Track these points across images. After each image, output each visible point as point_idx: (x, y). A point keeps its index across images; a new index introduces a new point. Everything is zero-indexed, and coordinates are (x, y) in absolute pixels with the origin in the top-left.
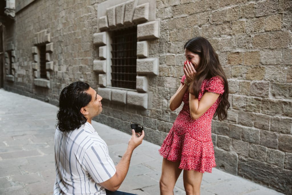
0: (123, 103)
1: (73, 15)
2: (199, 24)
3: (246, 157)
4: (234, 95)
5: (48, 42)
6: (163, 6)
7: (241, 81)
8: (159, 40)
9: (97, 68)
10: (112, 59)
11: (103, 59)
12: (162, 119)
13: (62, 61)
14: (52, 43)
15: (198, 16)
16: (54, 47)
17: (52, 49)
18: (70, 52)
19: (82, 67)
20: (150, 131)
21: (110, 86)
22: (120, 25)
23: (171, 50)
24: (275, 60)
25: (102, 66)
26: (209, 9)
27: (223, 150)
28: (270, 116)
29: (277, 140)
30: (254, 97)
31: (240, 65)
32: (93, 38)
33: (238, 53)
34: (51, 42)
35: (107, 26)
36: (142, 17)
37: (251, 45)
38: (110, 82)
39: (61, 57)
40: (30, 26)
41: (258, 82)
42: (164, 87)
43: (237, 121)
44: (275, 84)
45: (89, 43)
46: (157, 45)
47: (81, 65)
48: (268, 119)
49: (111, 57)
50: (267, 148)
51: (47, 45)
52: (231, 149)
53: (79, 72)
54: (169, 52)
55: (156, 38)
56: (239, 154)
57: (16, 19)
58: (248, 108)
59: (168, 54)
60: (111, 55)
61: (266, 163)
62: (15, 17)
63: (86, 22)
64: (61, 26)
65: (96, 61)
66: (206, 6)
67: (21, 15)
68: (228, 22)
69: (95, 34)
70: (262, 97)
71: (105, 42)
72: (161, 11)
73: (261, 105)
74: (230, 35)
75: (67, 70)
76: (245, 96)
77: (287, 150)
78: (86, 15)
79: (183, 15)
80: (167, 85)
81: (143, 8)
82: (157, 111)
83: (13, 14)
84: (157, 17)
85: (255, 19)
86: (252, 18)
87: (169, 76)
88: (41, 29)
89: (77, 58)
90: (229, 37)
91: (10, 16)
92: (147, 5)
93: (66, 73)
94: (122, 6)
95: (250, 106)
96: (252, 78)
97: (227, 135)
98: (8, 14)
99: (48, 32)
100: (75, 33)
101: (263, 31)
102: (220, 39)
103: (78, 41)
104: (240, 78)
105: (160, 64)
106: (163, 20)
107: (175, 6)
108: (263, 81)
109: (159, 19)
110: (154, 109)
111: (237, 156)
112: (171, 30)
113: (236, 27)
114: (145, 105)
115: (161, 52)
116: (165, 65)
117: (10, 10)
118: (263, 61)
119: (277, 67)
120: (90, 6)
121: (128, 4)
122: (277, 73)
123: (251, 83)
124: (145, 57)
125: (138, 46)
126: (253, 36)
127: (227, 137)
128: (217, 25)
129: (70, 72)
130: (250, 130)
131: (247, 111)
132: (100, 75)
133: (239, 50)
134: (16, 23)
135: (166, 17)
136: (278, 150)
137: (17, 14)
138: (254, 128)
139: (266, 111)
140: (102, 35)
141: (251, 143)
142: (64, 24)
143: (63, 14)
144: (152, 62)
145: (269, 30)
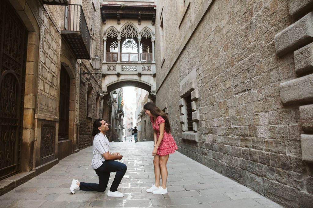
0: (190, 140)
1: (173, 90)
2: (209, 88)
3: (228, 165)
4: (222, 127)
5: (166, 108)
6: (198, 80)
7: (223, 118)
8: (198, 100)
9: (181, 120)
10: (187, 114)
11: (183, 114)
12: (203, 147)
13: (171, 119)
14: (167, 109)
15: (208, 83)
16: (168, 110)
17: (167, 112)
18: (173, 112)
19: (177, 121)
20: (200, 156)
21: (187, 130)
22: (186, 93)
23: (203, 105)
24: (231, 104)
25: (182, 119)
26: (211, 79)
27: (221, 162)
28: (233, 137)
29: (236, 151)
30: (227, 127)
31: (222, 109)
32: (179, 103)
33: (221, 102)
34: (167, 107)
35: (182, 94)
36: (192, 87)
37: (224, 97)
38: (187, 128)
39: (171, 116)
40: (161, 100)
41: (227, 117)
42: (202, 127)
43: (224, 142)
44: (232, 118)
45: (179, 106)
46: (198, 102)
47: (177, 120)
48: (232, 139)
49: (187, 113)
50: (233, 157)
51: (166, 110)
52: (224, 161)
53: (176, 124)
54: (202, 106)
55: (197, 99)
56: (226, 163)
57: (156, 96)
58: (226, 134)
59: (202, 107)
60: (187, 111)
61: (234, 166)
62: (156, 95)
63: (177, 94)
64: (170, 98)
65: (181, 116)
66: (210, 78)
67: (158, 94)
68: (217, 85)
69: (180, 100)
70: (230, 126)
71: (183, 104)
72: (198, 83)
73: (230, 131)
74: (218, 93)
75: (173, 124)
76: (225, 127)
77: (239, 157)
78: (177, 89)
79: (204, 84)
80: (203, 126)
81: (192, 82)
82: (201, 143)
83: (155, 94)
84: (197, 87)
85: (224, 82)
86: (223, 82)
87: (203, 121)
88: (164, 100)
89: (175, 116)
90: (218, 94)
91: (153, 95)
92: (193, 81)
93: (173, 126)
94: (186, 83)
95: (227, 132)
96: (226, 116)
97: (222, 152)
98: (152, 94)
99: (166, 102)
100: (174, 101)
101: (226, 88)
102: (215, 95)
103: (175, 105)
104: (223, 116)
105: (200, 113)
106: (199, 88)
107: (202, 79)
108: (229, 117)
109: (198, 87)
110: (200, 141)
111: (226, 164)
112: (202, 93)
113: (219, 88)
114: (197, 140)
115: (200, 107)
116: (201, 114)
117: (153, 91)
118: (228, 105)
119: (232, 108)
120: (178, 84)
121: (188, 81)
122: (232, 111)
123: (226, 118)
124: (195, 111)
125: (192, 104)
126: (224, 92)
127: (222, 153)
128: (214, 87)
129: (174, 125)
130: (228, 147)
131: (226, 136)
132: (182, 124)
133: (221, 101)
134: (157, 98)
135: (200, 86)
136: (236, 157)
137: (157, 93)
138: (229, 146)
139: (231, 134)
140: (181, 100)
141: (229, 155)
142: (171, 96)
143: (170, 90)
144: (196, 113)
145: (228, 87)
